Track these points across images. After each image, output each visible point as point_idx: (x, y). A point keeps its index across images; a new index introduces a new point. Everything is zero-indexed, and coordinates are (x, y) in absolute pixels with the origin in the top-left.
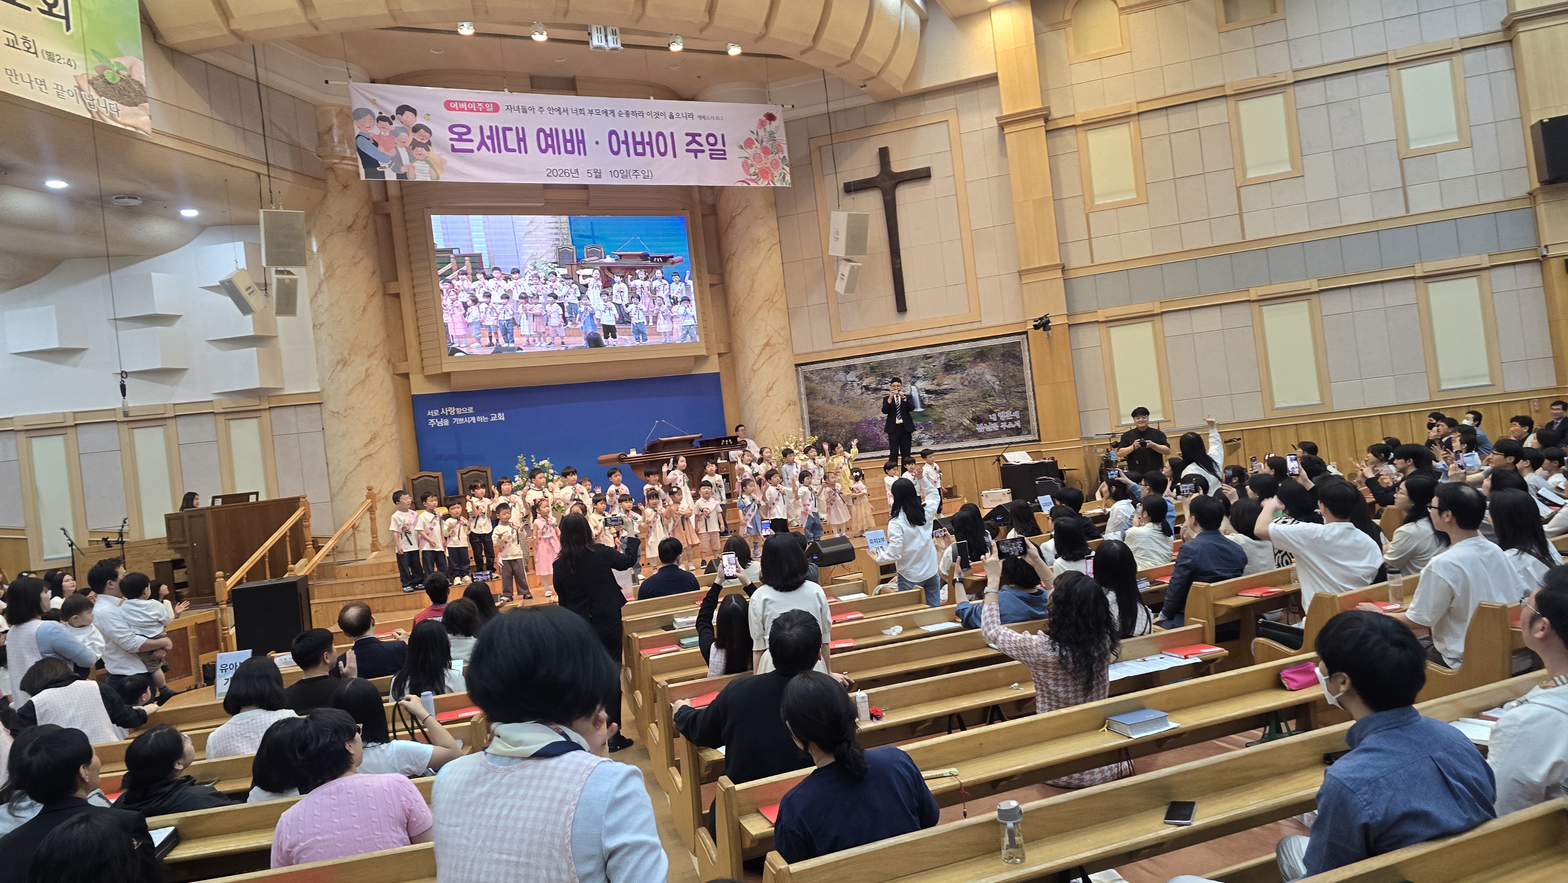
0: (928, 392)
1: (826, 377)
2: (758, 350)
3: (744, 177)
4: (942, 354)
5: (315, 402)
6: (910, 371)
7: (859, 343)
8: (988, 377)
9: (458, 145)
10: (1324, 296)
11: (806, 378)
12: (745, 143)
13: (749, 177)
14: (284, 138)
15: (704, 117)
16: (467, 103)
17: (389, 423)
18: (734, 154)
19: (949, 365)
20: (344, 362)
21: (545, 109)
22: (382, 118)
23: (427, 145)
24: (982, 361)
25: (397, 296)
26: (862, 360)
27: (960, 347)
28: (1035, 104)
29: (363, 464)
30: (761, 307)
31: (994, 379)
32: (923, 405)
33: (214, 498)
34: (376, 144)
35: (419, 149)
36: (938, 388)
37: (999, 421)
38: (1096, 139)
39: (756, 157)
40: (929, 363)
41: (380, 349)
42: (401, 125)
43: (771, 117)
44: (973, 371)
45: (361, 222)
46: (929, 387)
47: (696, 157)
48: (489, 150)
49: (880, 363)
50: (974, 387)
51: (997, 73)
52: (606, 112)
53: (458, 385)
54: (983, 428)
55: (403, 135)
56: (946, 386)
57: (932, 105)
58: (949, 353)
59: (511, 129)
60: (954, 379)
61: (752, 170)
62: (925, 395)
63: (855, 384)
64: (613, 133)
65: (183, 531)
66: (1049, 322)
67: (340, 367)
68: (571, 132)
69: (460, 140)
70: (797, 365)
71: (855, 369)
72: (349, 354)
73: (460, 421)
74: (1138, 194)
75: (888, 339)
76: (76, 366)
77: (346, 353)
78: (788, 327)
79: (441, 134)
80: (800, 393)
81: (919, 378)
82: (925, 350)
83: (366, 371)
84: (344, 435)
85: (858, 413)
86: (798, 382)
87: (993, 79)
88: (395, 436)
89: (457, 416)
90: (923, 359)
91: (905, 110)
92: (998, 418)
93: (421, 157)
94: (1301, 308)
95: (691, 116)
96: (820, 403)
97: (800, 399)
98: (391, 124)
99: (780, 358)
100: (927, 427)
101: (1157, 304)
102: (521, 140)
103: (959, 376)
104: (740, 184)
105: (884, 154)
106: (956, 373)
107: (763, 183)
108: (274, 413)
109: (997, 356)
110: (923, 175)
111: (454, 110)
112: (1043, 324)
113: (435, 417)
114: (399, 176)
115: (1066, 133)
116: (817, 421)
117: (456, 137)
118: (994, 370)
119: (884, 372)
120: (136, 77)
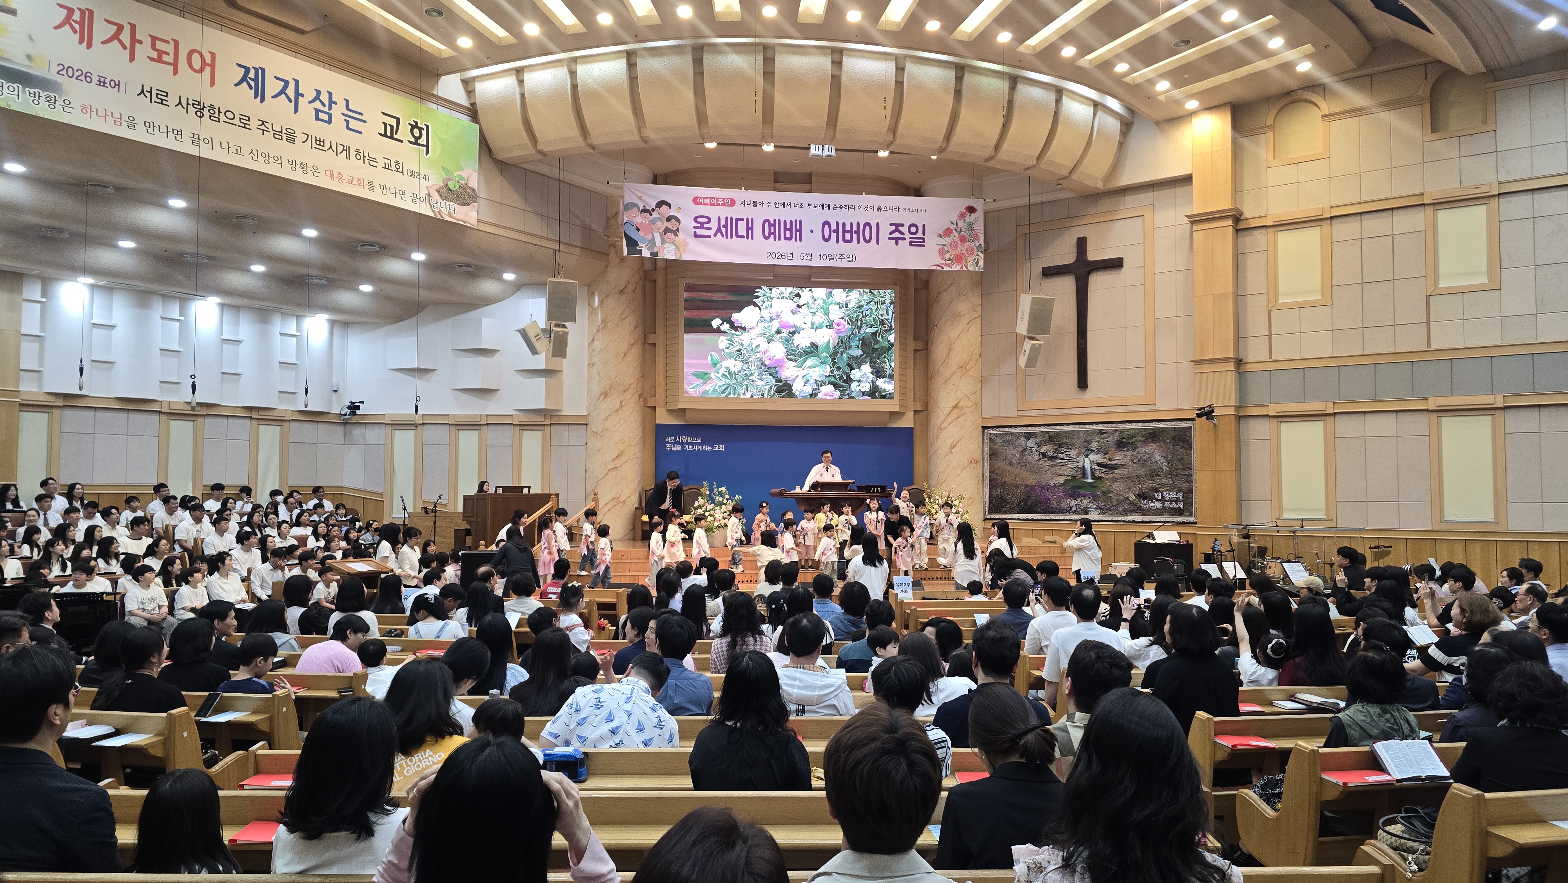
0: (1099, 465)
1: (1009, 440)
2: (947, 411)
3: (940, 261)
4: (1116, 431)
5: (582, 423)
6: (1086, 444)
7: (1040, 413)
8: (1157, 457)
9: (700, 232)
10: (1509, 413)
11: (990, 440)
12: (944, 232)
13: (944, 262)
14: (579, 223)
15: (908, 210)
16: (711, 198)
17: (634, 444)
18: (933, 242)
19: (1122, 442)
20: (605, 395)
21: (772, 203)
22: (644, 211)
23: (676, 232)
24: (1153, 442)
25: (654, 345)
26: (1043, 429)
27: (1134, 426)
28: (1225, 204)
29: (610, 474)
30: (954, 373)
31: (1163, 460)
32: (1093, 477)
33: (497, 487)
34: (638, 229)
35: (670, 235)
36: (1109, 462)
37: (1163, 500)
38: (1286, 240)
39: (953, 245)
40: (1104, 439)
41: (634, 386)
42: (658, 216)
43: (971, 210)
44: (1143, 450)
45: (631, 287)
46: (1100, 461)
47: (897, 244)
48: (723, 236)
49: (1059, 434)
50: (1143, 465)
51: (1191, 174)
52: (822, 206)
53: (691, 419)
54: (1148, 505)
55: (659, 223)
56: (1116, 462)
57: (1130, 202)
58: (1122, 431)
59: (742, 220)
60: (1125, 455)
61: (947, 256)
62: (1097, 468)
63: (1034, 450)
64: (826, 223)
65: (473, 509)
66: (1213, 411)
67: (602, 398)
68: (791, 222)
69: (702, 228)
70: (984, 428)
71: (1036, 437)
72: (610, 389)
73: (691, 447)
74: (1323, 296)
75: (1068, 411)
76: (428, 381)
77: (608, 388)
78: (978, 394)
79: (687, 223)
80: (984, 453)
81: (1092, 451)
82: (1101, 426)
83: (621, 403)
84: (599, 450)
85: (1033, 476)
86: (984, 443)
87: (1187, 179)
88: (637, 455)
89: (687, 444)
90: (1098, 433)
91: (1106, 204)
92: (1163, 497)
93: (671, 241)
94: (1484, 422)
95: (897, 209)
96: (1000, 464)
97: (983, 459)
98: (651, 215)
99: (966, 420)
100: (1095, 498)
101: (1330, 404)
102: (750, 228)
103: (1130, 453)
104: (934, 268)
105: (1082, 244)
106: (1128, 451)
107: (956, 267)
108: (553, 427)
109: (1168, 439)
110: (1116, 264)
111: (700, 204)
112: (1207, 413)
113: (671, 443)
114: (652, 254)
115: (1257, 232)
116: (996, 480)
117: (699, 225)
118: (1163, 451)
119: (1061, 442)
120: (471, 184)
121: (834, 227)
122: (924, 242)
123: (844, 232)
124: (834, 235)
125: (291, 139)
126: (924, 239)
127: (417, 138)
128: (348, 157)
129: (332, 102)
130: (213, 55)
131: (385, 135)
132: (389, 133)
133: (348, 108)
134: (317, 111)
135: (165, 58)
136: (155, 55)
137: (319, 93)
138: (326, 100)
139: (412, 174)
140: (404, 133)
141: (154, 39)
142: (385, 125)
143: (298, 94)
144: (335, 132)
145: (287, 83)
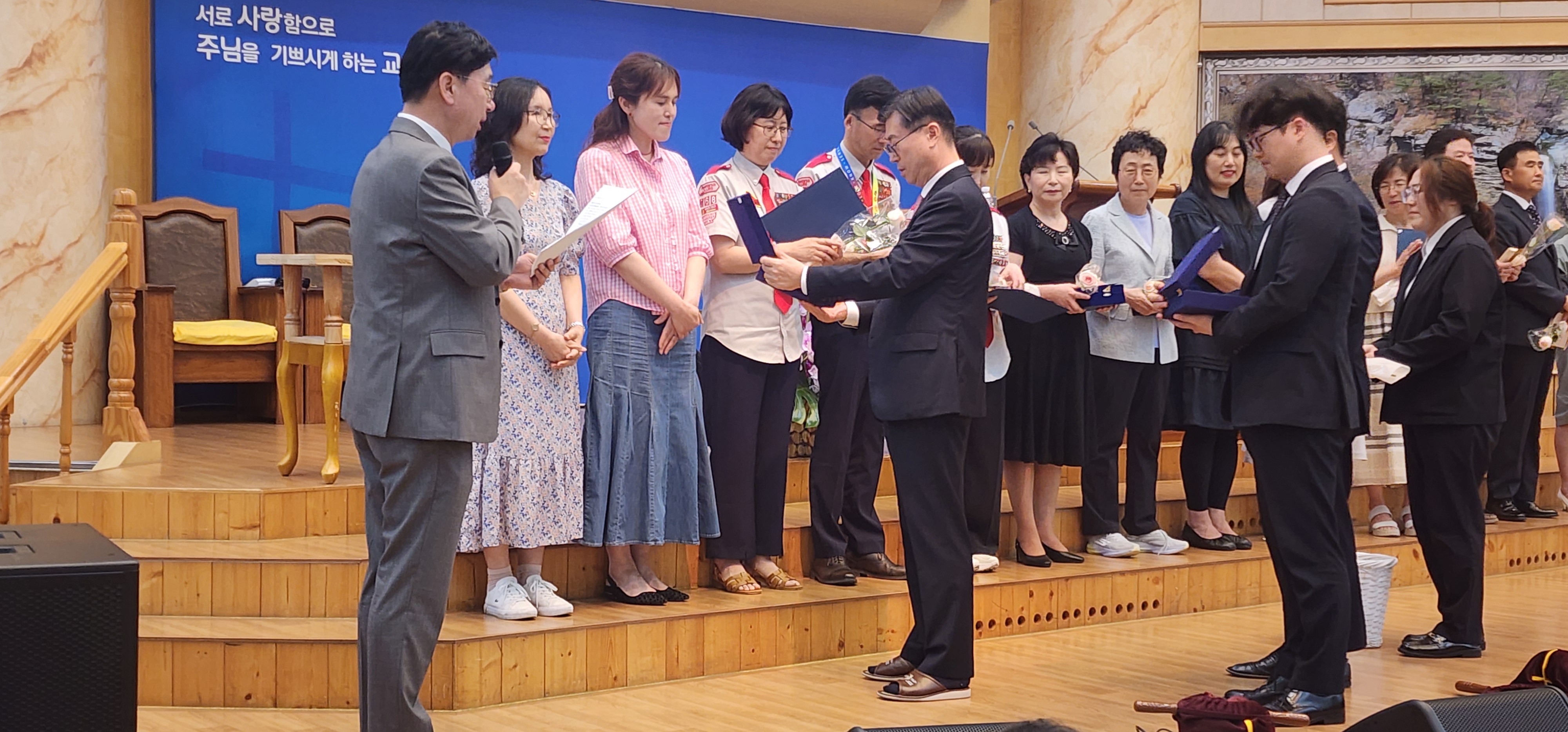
6: (1541, 113)
11: (1225, 94)
26: (1401, 64)
49: (1455, 81)
63: (1370, 129)
70: (1205, 55)
71: (1383, 86)
86: (1201, 104)
119: (1463, 103)
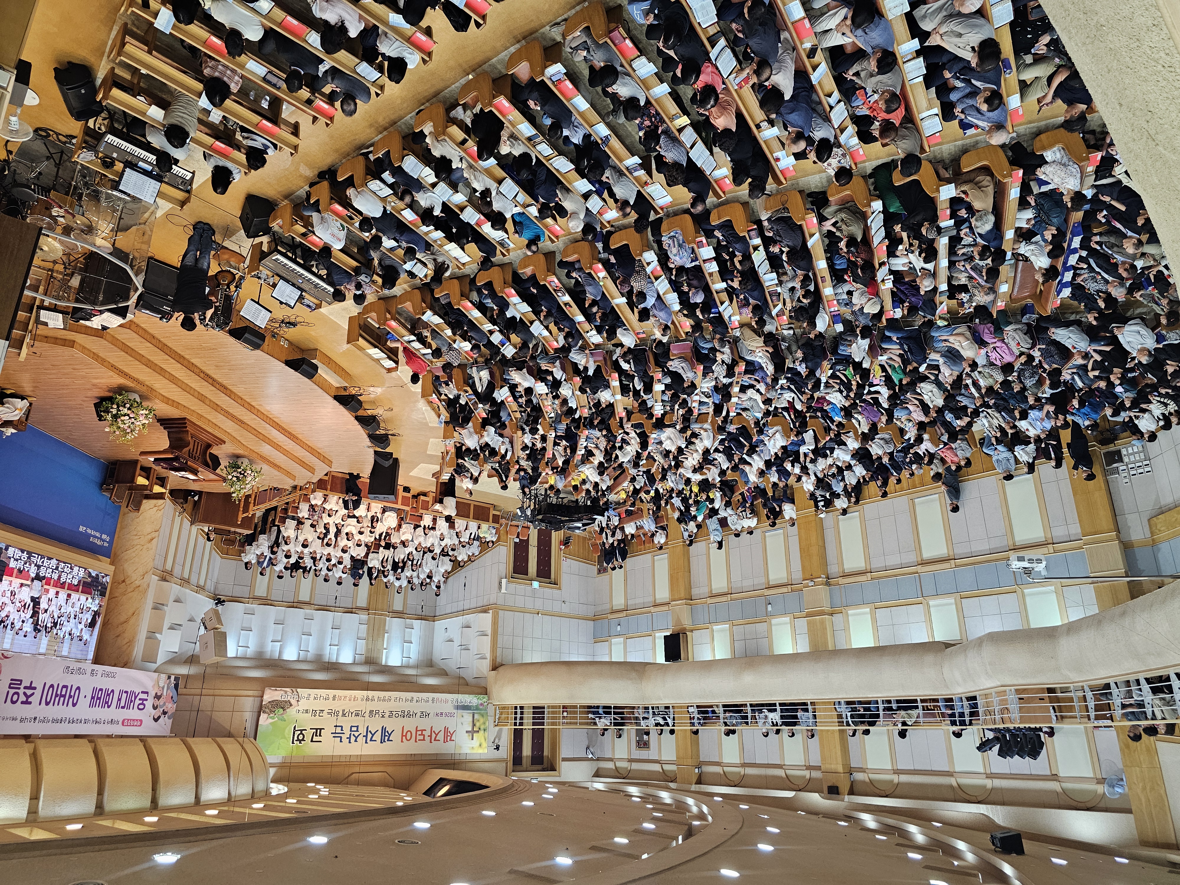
9: (145, 696)
47: (31, 684)
48: (134, 693)
68: (95, 706)
69: (143, 700)
73: (98, 535)
89: (98, 538)
113: (106, 542)
120: (266, 715)
121: (71, 700)
122: (11, 684)
123: (64, 696)
124: (72, 694)
125: (371, 712)
126: (10, 687)
127: (301, 733)
128: (343, 711)
129: (349, 738)
130: (402, 741)
131: (321, 729)
132: (318, 731)
133: (341, 737)
134: (357, 731)
135: (420, 733)
136: (424, 732)
137: (356, 741)
138: (352, 737)
139: (307, 711)
140: (308, 734)
141: (424, 740)
142: (320, 735)
143: (366, 736)
144: (347, 723)
145: (371, 740)
